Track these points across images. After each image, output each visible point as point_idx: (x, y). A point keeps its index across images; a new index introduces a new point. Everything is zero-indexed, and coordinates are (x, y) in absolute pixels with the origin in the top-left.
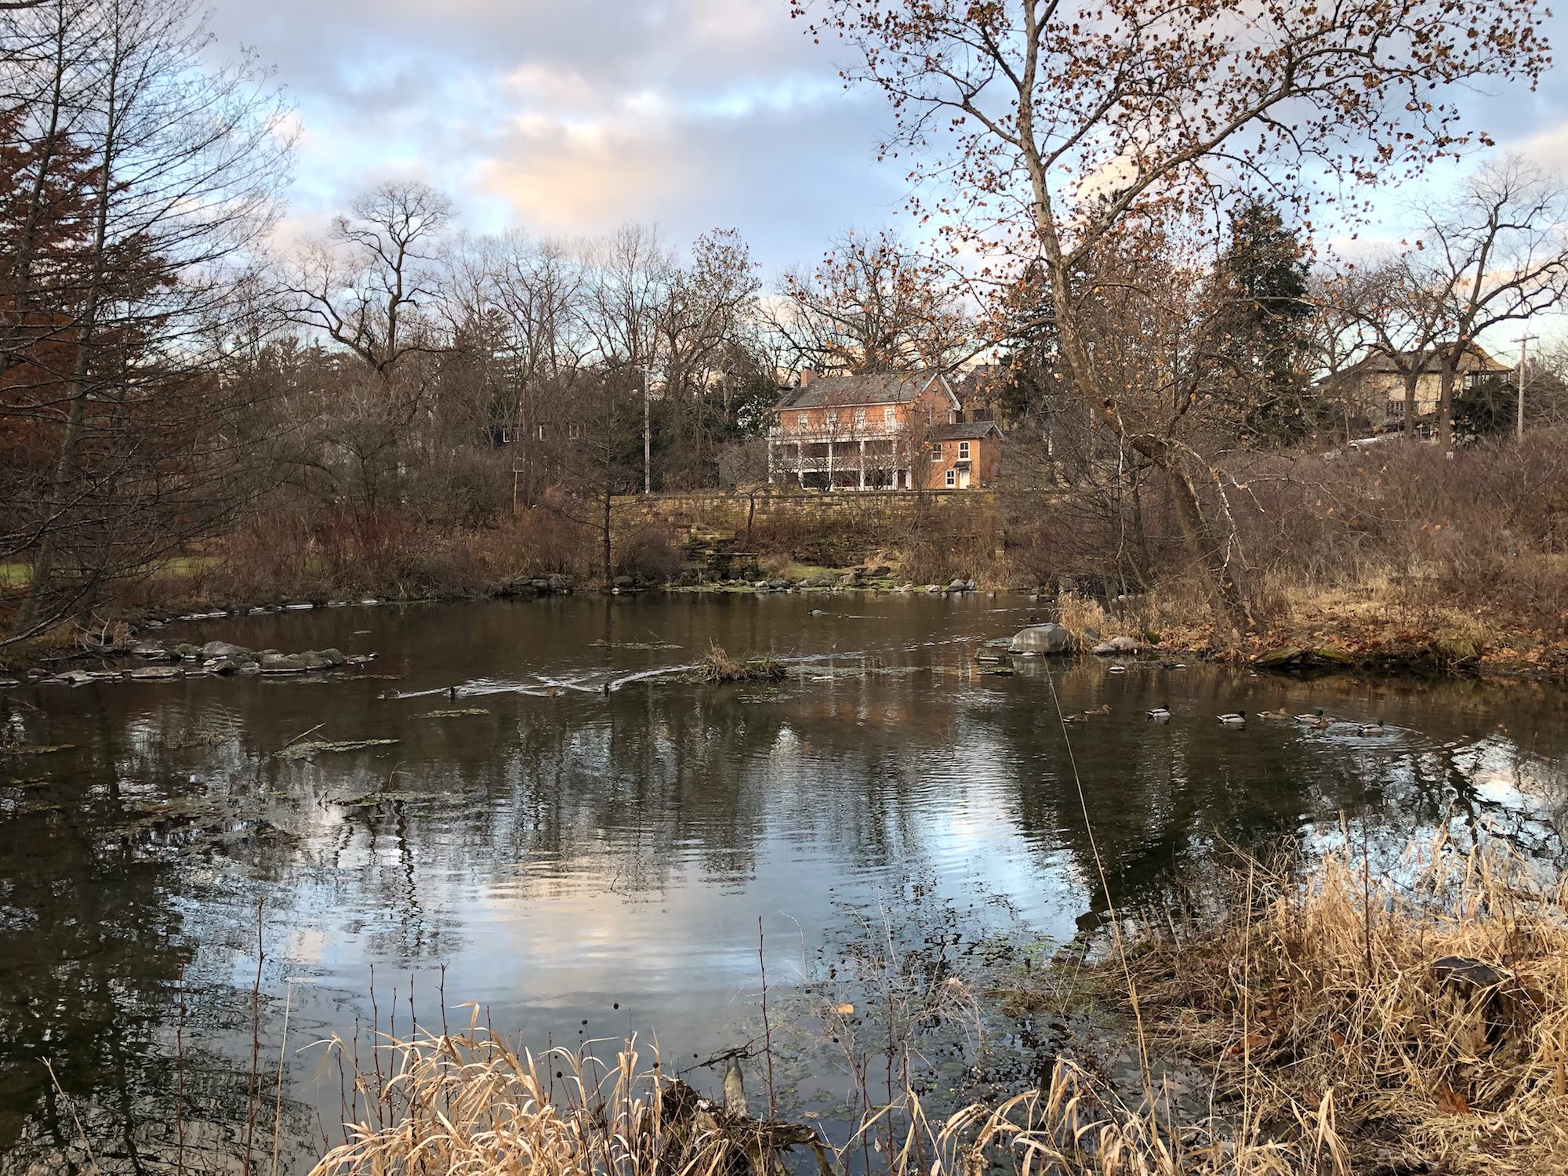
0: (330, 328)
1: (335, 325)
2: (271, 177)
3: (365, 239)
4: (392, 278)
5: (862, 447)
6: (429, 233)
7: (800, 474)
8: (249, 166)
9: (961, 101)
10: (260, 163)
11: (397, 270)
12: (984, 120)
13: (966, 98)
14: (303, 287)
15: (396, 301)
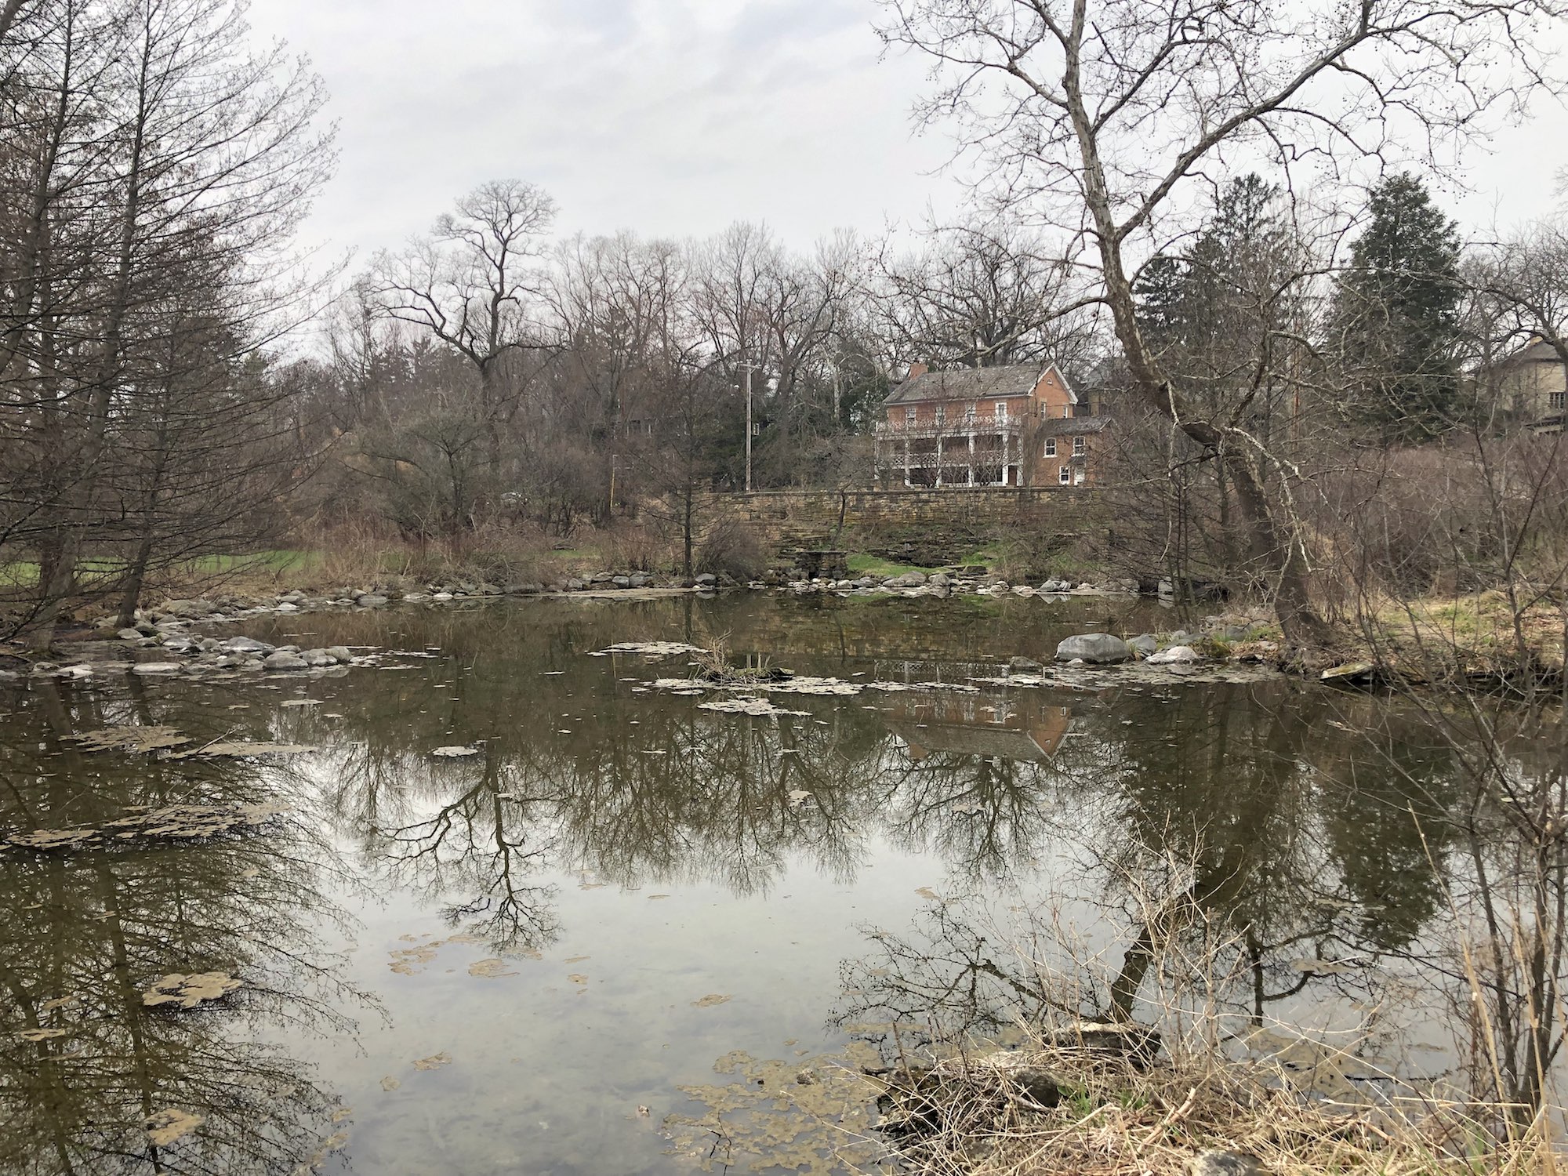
0: (435, 327)
1: (439, 322)
3: (469, 237)
4: (495, 275)
5: (971, 444)
6: (532, 230)
7: (906, 471)
9: (1005, 62)
11: (500, 268)
12: (1029, 82)
13: (1012, 59)
14: (407, 284)
15: (498, 298)
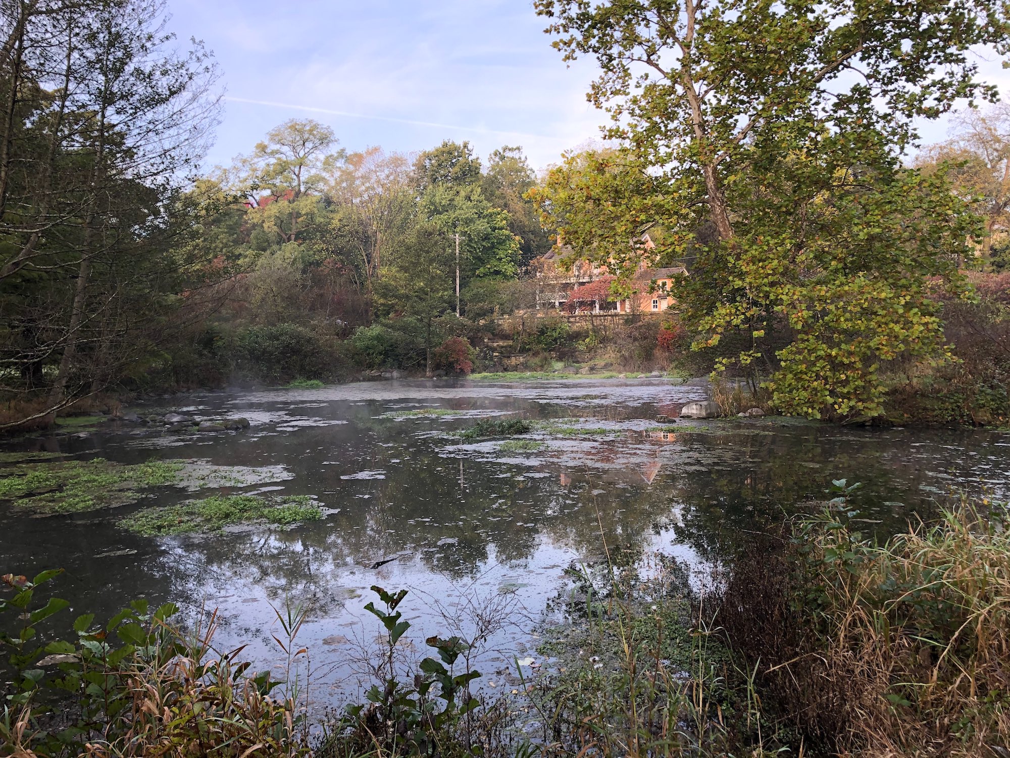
2: (207, 120)
6: (318, 152)
7: (557, 304)
8: (192, 114)
10: (199, 111)
11: (298, 176)
12: (660, 70)
13: (649, 56)
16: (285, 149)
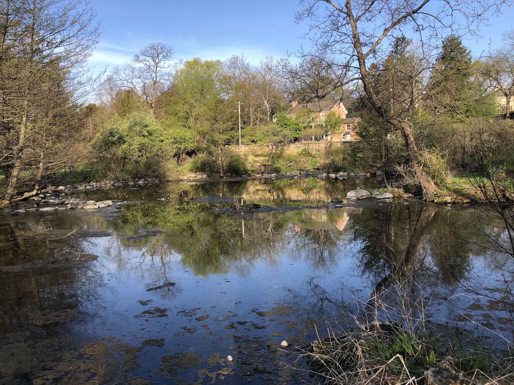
3: (145, 62)
12: (333, 6)
14: (125, 78)
15: (155, 82)
16: (148, 59)
